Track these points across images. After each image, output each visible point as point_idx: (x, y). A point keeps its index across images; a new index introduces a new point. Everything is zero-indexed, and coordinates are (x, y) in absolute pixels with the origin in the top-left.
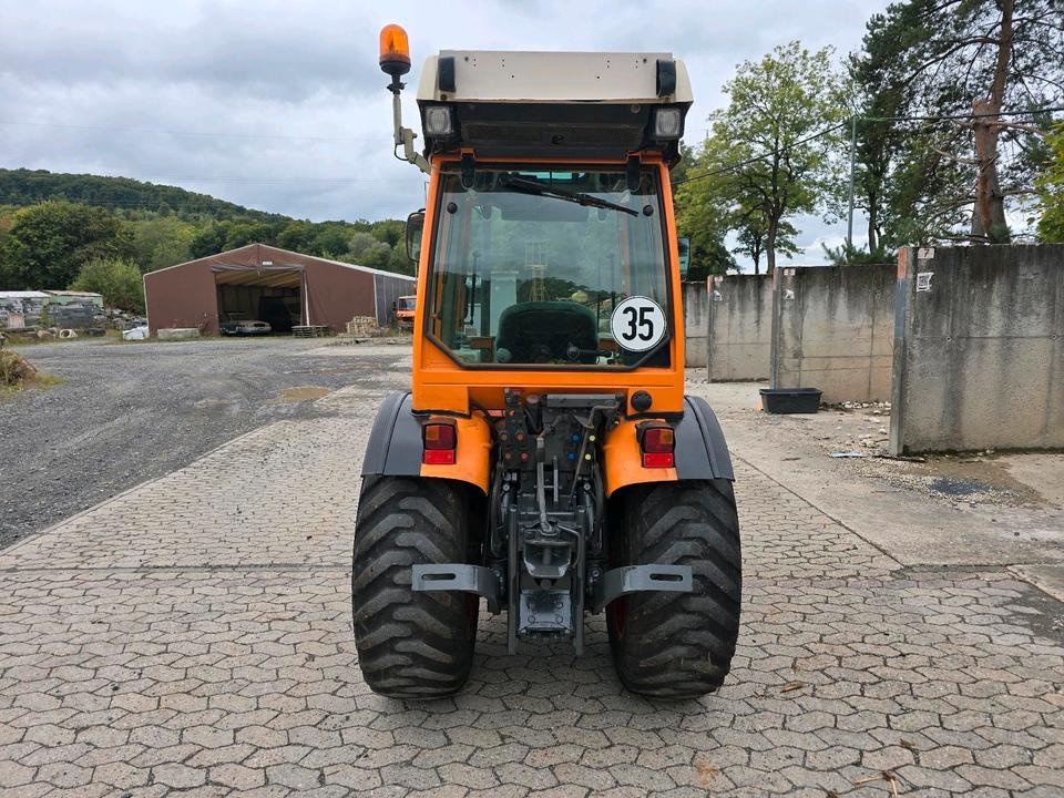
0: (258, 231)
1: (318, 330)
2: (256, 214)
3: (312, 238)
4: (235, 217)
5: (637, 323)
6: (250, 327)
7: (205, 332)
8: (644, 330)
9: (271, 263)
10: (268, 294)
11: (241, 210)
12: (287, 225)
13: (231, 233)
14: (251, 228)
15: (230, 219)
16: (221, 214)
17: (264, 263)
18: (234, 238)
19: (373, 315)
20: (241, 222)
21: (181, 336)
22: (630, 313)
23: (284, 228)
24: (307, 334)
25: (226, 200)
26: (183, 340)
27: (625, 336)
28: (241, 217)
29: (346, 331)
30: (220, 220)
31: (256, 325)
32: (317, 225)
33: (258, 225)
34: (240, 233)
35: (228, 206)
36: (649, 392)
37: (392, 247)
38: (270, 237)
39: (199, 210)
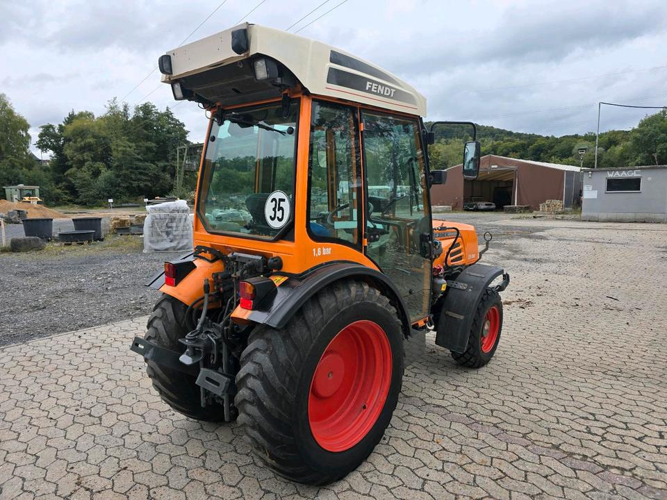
0: (516, 146)
1: (521, 208)
2: (519, 135)
3: (552, 148)
4: (506, 138)
5: (277, 209)
6: (482, 205)
7: (455, 209)
8: (279, 214)
9: (496, 166)
10: (501, 185)
11: (510, 133)
12: (537, 140)
13: (500, 148)
14: (512, 145)
15: (502, 140)
16: (498, 137)
17: (493, 167)
18: (502, 151)
19: (561, 199)
20: (508, 140)
21: (440, 210)
22: (274, 202)
23: (534, 143)
24: (513, 211)
25: (502, 128)
26: (441, 212)
27: (271, 217)
28: (510, 138)
29: (539, 209)
30: (496, 141)
31: (486, 205)
32: (557, 139)
33: (518, 141)
34: (506, 148)
35: (502, 132)
36: (282, 258)
37: (606, 150)
38: (524, 149)
39: (485, 136)
